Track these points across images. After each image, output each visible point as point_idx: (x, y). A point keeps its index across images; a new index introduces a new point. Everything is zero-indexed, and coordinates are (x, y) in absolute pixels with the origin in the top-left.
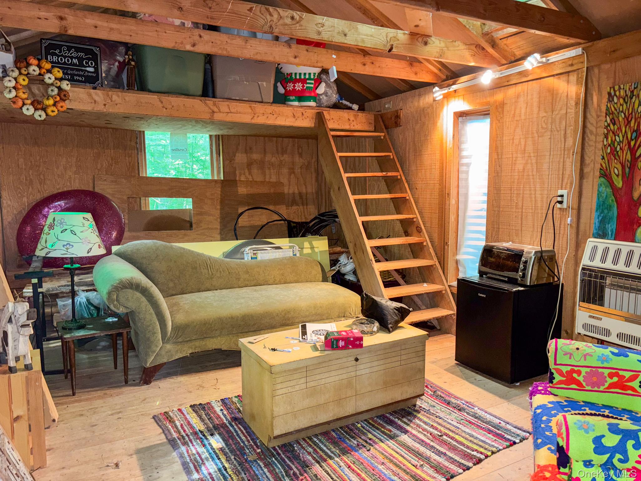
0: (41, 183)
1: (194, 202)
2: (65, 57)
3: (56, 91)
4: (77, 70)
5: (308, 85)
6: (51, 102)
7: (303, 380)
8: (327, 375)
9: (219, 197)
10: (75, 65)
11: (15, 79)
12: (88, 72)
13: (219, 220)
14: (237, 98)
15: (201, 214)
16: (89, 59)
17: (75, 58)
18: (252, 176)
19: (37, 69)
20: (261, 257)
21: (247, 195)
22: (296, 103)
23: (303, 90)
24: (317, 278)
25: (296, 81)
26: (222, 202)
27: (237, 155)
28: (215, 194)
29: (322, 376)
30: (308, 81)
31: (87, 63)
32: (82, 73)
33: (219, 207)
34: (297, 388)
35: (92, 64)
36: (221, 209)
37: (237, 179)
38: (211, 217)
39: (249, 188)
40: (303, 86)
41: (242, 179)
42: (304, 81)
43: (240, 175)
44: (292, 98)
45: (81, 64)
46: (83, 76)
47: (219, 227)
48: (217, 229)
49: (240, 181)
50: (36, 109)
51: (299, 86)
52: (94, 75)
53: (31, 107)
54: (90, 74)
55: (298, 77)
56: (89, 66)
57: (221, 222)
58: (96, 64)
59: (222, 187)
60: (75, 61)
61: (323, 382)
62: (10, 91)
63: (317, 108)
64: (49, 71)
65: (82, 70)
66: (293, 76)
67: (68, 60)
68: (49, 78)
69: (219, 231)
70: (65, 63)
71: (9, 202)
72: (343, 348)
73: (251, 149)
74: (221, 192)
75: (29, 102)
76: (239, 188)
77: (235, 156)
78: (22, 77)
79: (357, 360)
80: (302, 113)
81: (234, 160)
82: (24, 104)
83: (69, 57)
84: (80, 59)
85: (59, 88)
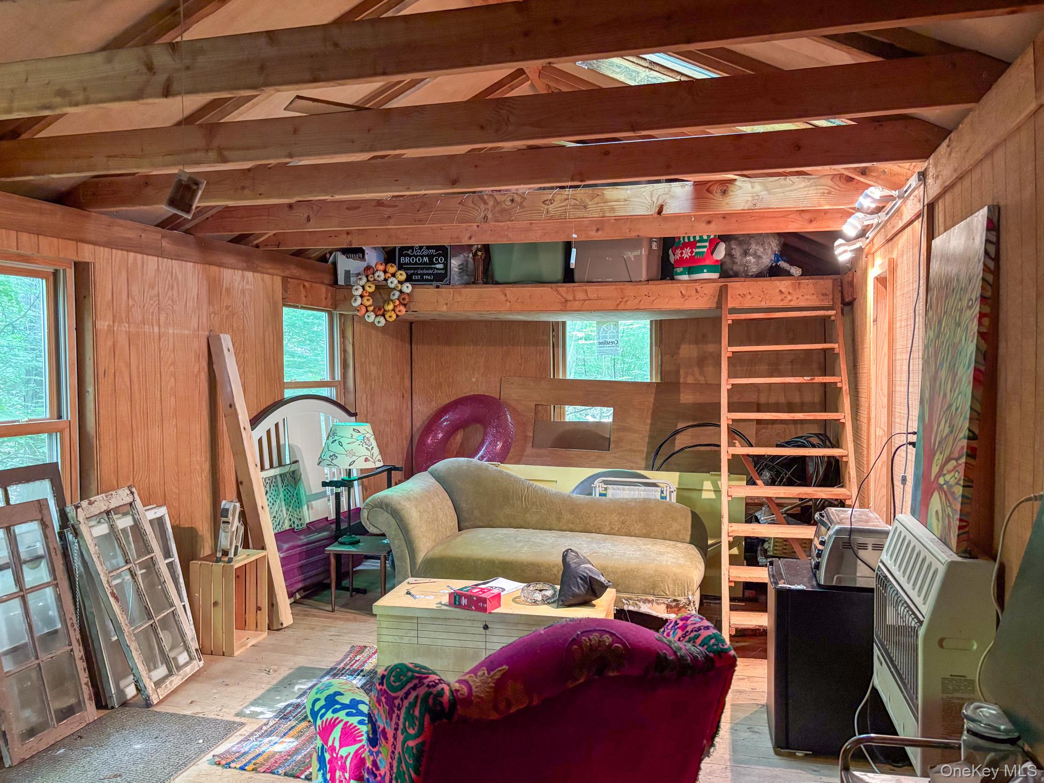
0: (449, 386)
1: (615, 414)
2: (416, 257)
3: (397, 294)
4: (427, 269)
5: (697, 250)
6: (391, 307)
7: (414, 633)
8: (445, 636)
9: (651, 406)
10: (425, 264)
11: (363, 287)
12: (437, 269)
13: (647, 439)
14: (600, 280)
15: (624, 429)
16: (439, 255)
17: (426, 256)
18: (704, 377)
19: (382, 274)
20: (612, 495)
21: (695, 404)
22: (685, 277)
23: (692, 258)
24: (681, 536)
25: (686, 245)
26: (655, 414)
27: (682, 347)
28: (646, 403)
29: (437, 635)
30: (698, 244)
31: (437, 260)
32: (431, 272)
33: (649, 421)
34: (406, 640)
35: (441, 260)
36: (651, 424)
37: (682, 380)
38: (636, 435)
39: (698, 394)
40: (692, 252)
41: (689, 382)
42: (692, 245)
43: (686, 375)
44: (679, 270)
45: (431, 263)
46: (432, 274)
47: (645, 450)
48: (643, 451)
49: (685, 383)
50: (377, 316)
51: (687, 253)
52: (443, 272)
53: (373, 313)
54: (439, 272)
55: (686, 240)
56: (439, 263)
57: (649, 443)
58: (446, 260)
59: (657, 393)
60: (426, 259)
61: (440, 642)
62: (356, 300)
63: (722, 280)
64: (394, 275)
65: (431, 268)
66: (682, 239)
67: (419, 260)
68: (393, 282)
69: (645, 455)
70: (416, 263)
71: (419, 407)
72: (465, 608)
73: (704, 336)
74: (655, 399)
75: (371, 308)
76: (682, 395)
77: (679, 348)
78: (369, 284)
79: (486, 627)
80: (696, 290)
81: (678, 354)
82: (367, 311)
83: (420, 256)
84: (431, 257)
85: (401, 291)
